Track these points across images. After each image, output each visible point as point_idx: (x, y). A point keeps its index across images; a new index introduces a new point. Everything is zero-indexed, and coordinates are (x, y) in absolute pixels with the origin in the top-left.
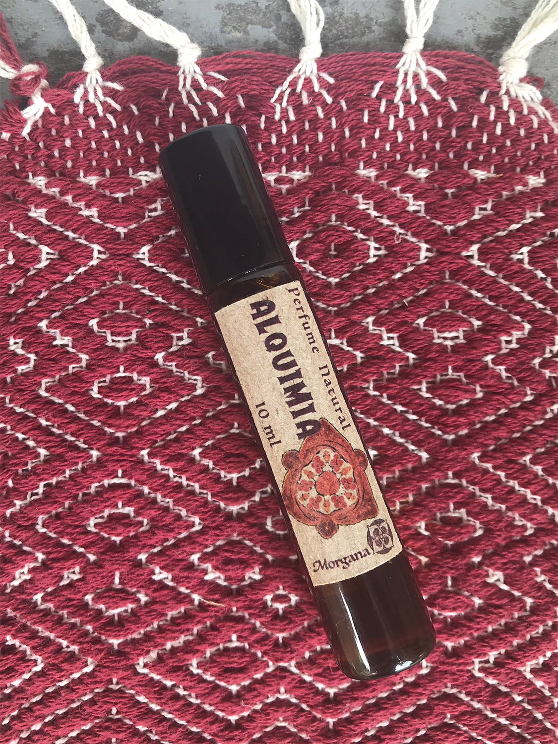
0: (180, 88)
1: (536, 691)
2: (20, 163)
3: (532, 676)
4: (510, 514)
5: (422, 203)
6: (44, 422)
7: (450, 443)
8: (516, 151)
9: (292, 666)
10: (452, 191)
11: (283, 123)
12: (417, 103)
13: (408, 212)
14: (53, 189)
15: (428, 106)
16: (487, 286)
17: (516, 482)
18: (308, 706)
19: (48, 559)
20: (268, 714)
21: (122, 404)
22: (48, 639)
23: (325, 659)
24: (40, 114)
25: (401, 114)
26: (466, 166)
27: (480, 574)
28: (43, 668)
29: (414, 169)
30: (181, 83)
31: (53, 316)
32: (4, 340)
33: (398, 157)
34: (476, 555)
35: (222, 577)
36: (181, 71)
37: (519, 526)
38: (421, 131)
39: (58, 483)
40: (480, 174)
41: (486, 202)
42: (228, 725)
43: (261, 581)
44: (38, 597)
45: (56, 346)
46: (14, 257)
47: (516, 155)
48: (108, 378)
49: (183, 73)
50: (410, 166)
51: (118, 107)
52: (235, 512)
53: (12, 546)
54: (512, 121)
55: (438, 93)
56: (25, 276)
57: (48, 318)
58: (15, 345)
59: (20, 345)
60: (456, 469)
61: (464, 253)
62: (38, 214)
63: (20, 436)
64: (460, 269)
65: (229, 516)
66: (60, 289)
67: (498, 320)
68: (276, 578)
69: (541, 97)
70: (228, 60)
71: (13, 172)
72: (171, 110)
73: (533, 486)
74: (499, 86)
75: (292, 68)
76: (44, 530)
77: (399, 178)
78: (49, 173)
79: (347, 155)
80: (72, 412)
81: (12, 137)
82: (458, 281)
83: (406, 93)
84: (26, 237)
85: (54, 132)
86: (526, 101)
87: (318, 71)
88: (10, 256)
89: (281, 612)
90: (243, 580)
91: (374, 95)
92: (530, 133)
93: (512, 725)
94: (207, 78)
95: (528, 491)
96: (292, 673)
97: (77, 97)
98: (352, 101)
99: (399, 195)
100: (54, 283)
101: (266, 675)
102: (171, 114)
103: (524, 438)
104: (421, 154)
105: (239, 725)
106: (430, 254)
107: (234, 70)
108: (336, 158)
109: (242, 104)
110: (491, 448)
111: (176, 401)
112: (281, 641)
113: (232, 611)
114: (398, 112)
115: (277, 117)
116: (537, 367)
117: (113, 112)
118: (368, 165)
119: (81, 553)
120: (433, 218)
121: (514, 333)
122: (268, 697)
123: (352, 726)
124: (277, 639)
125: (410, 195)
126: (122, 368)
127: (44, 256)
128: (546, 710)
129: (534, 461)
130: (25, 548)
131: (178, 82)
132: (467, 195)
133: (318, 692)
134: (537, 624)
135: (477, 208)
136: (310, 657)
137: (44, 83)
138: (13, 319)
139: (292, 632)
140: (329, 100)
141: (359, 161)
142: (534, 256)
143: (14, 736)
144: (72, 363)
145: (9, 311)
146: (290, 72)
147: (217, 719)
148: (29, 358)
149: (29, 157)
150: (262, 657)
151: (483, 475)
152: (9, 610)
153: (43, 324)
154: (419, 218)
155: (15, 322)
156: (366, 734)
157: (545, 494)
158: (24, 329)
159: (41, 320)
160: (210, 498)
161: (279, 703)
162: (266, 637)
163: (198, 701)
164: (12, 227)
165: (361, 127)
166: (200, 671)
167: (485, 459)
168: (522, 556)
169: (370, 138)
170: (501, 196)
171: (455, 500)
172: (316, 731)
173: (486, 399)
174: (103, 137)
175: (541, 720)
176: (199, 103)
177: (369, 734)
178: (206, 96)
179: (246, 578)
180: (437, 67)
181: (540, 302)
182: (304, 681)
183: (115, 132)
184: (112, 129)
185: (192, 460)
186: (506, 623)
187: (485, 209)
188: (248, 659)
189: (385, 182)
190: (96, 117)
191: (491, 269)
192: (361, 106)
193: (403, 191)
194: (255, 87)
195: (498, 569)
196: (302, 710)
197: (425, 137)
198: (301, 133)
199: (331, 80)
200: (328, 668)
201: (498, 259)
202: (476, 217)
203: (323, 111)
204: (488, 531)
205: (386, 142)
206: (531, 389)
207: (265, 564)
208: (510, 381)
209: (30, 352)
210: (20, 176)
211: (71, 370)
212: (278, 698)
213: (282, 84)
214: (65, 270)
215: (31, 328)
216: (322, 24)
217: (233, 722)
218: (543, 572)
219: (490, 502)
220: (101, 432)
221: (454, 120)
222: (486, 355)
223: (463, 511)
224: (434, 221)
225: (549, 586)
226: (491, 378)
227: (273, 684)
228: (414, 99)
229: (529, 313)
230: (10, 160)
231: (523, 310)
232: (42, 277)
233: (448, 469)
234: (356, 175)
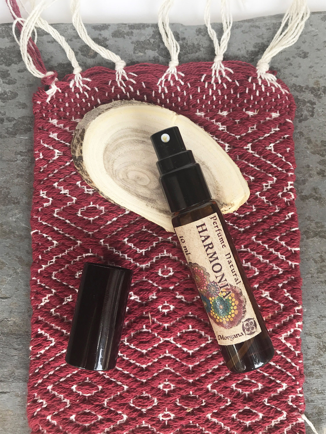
0: (117, 80)
1: (287, 348)
2: (45, 114)
3: (285, 341)
4: (271, 264)
5: (225, 126)
6: (56, 229)
7: (242, 232)
8: (266, 103)
9: (171, 340)
10: (238, 120)
11: (163, 94)
12: (221, 83)
13: (219, 130)
14: (61, 125)
15: (226, 84)
16: (256, 162)
17: (273, 249)
18: (180, 359)
19: (57, 292)
20: (161, 363)
21: (91, 219)
22: (57, 330)
23: (187, 336)
24: (55, 92)
25: (215, 88)
26: (244, 110)
27: (258, 293)
28: (55, 344)
29: (221, 112)
30: (117, 77)
31: (60, 181)
32: (38, 192)
33: (214, 107)
34: (256, 284)
35: (138, 298)
36: (117, 73)
37: (275, 270)
38: (224, 95)
39: (62, 256)
40: (251, 113)
41: (254, 125)
42: (142, 369)
43: (156, 299)
44: (53, 310)
45: (62, 194)
46: (43, 155)
47: (266, 104)
48: (85, 208)
49: (118, 73)
50: (220, 111)
51: (89, 89)
52: (144, 267)
53: (41, 286)
54: (263, 90)
55: (230, 78)
56: (48, 163)
57: (58, 181)
58: (43, 194)
59: (45, 194)
60: (245, 244)
61: (245, 148)
62: (54, 136)
63: (45, 235)
64: (243, 154)
65: (141, 269)
66: (63, 168)
67: (261, 176)
68: (163, 297)
69: (276, 79)
70: (137, 67)
71: (42, 118)
72: (113, 89)
73: (281, 251)
74: (257, 75)
75: (166, 70)
76: (55, 278)
77: (215, 115)
78: (59, 118)
79: (191, 106)
80: (69, 223)
81: (42, 103)
82: (243, 159)
83: (216, 78)
84: (48, 146)
85: (61, 100)
86: (269, 81)
87: (177, 71)
88: (41, 155)
89: (166, 313)
90: (148, 299)
91: (202, 80)
92: (271, 94)
93: (276, 365)
94: (128, 75)
95: (279, 253)
96: (171, 343)
97: (71, 85)
98: (193, 83)
99: (215, 123)
100: (61, 166)
101: (160, 345)
102: (113, 91)
103: (276, 229)
104: (224, 105)
105: (147, 369)
106: (229, 148)
107: (140, 72)
108: (186, 108)
109: (144, 87)
110: (261, 234)
111: (116, 217)
112: (166, 328)
113: (143, 314)
114: (213, 87)
115: (160, 91)
116: (280, 196)
117: (87, 91)
118: (200, 111)
119: (72, 288)
120: (230, 133)
121: (269, 182)
122: (160, 356)
123: (200, 368)
124: (165, 327)
125: (220, 123)
126: (91, 203)
127: (56, 154)
128: (292, 357)
129: (281, 239)
130: (47, 287)
131: (116, 77)
132: (245, 122)
133: (184, 352)
134: (286, 316)
135: (250, 128)
136: (180, 335)
137: (56, 79)
138: (42, 182)
139: (172, 323)
140: (183, 83)
141: (197, 109)
142: (276, 147)
143: (40, 377)
144: (68, 201)
145: (40, 178)
146: (165, 72)
147: (136, 366)
148: (49, 200)
149: (50, 111)
150: (158, 336)
151: (257, 246)
152: (39, 317)
153: (56, 184)
154: (224, 133)
155: (43, 184)
156: (207, 372)
157: (286, 254)
158: (47, 187)
159: (55, 183)
160: (132, 261)
161: (165, 358)
162: (160, 326)
163: (128, 359)
164: (42, 142)
165: (197, 94)
166: (128, 344)
167: (258, 239)
168: (278, 284)
169: (201, 99)
170: (260, 122)
171: (245, 258)
172: (183, 371)
173: (258, 211)
174: (83, 101)
175: (290, 362)
176: (125, 86)
177: (209, 372)
178: (128, 83)
179: (150, 298)
180: (229, 68)
181: (280, 168)
182: (177, 347)
183: (88, 100)
184: (87, 98)
185: (124, 244)
186: (272, 316)
187: (253, 128)
188: (150, 337)
189: (208, 118)
190: (79, 93)
191: (257, 154)
192: (197, 85)
193: (217, 121)
194: (150, 79)
195: (266, 290)
196: (177, 361)
197: (226, 98)
198: (170, 98)
199: (183, 75)
200: (189, 340)
201: (260, 149)
202: (250, 131)
203: (180, 88)
204: (261, 273)
205: (208, 101)
206: (278, 207)
207: (158, 291)
208: (268, 203)
209: (49, 197)
210: (46, 119)
211: (68, 205)
212: (165, 356)
213: (161, 77)
214: (66, 160)
215: (50, 186)
216: (179, 51)
217: (144, 368)
218: (288, 291)
219: (261, 259)
220: (81, 232)
221: (238, 90)
222: (257, 192)
223: (249, 263)
224: (231, 134)
225: (291, 298)
226: (259, 202)
227: (162, 349)
228: (220, 81)
229: (275, 173)
230: (41, 112)
231: (273, 171)
232: (55, 163)
233: (241, 244)
234: (195, 115)
